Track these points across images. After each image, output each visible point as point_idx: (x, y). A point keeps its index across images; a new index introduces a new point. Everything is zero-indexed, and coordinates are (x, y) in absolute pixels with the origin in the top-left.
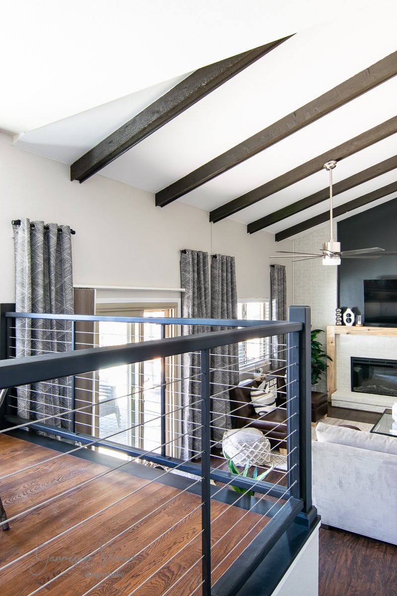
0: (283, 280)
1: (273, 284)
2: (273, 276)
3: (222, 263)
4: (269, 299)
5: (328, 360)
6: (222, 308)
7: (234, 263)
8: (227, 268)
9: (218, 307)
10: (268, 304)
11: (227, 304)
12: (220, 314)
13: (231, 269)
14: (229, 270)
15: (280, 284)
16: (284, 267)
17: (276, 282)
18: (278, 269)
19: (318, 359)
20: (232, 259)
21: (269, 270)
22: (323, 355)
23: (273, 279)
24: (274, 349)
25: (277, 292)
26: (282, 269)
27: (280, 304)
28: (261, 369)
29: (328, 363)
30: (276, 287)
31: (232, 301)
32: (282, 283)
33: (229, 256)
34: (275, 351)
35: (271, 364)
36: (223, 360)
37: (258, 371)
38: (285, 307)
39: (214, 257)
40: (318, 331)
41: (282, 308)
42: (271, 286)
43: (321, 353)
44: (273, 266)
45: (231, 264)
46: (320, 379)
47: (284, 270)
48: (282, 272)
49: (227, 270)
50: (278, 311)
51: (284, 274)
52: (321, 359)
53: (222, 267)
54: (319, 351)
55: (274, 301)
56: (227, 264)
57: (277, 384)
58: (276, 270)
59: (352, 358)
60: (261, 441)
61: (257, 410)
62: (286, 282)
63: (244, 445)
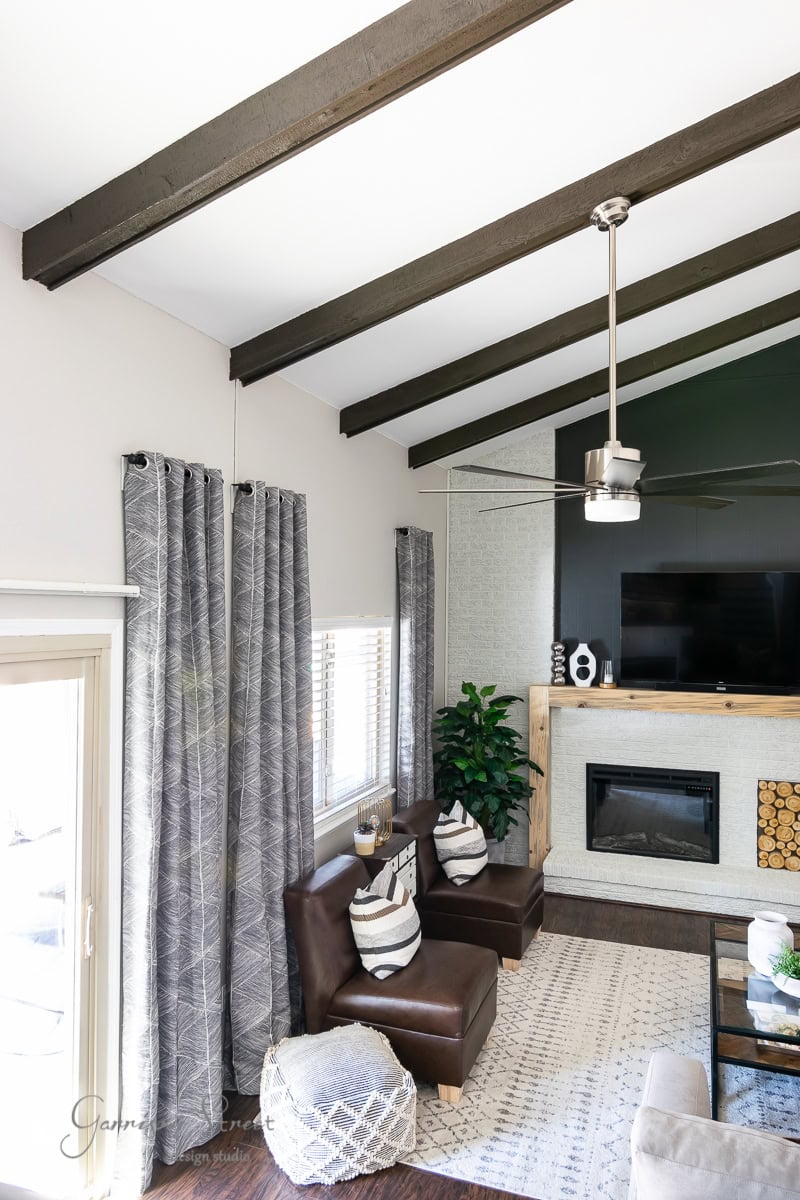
0: (427, 568)
1: (404, 579)
2: (404, 557)
3: (268, 511)
4: (392, 619)
5: (533, 772)
6: (266, 647)
7: (304, 512)
8: (281, 527)
9: (253, 645)
10: (388, 632)
11: (282, 637)
12: (258, 668)
13: (295, 530)
14: (290, 533)
15: (420, 579)
16: (430, 535)
17: (411, 574)
18: (417, 541)
19: (510, 772)
20: (299, 500)
21: (392, 541)
22: (521, 762)
23: (404, 566)
24: (404, 752)
25: (413, 601)
26: (425, 540)
27: (420, 632)
28: (374, 820)
29: (534, 780)
30: (409, 587)
31: (295, 627)
32: (425, 576)
33: (290, 492)
34: (406, 760)
35: (396, 793)
36: (267, 811)
37: (366, 829)
38: (430, 640)
39: (244, 489)
40: (509, 700)
41: (425, 643)
42: (398, 585)
43: (519, 757)
44: (403, 531)
45: (295, 516)
46: (515, 822)
47: (429, 544)
48: (425, 548)
49: (282, 533)
50: (416, 651)
51: (430, 553)
52: (519, 772)
53: (267, 521)
54: (512, 750)
55: (406, 626)
56: (282, 515)
57: (416, 855)
58: (411, 542)
59: (589, 766)
60: (386, 1089)
61: (369, 962)
62: (433, 573)
63: (334, 1109)
